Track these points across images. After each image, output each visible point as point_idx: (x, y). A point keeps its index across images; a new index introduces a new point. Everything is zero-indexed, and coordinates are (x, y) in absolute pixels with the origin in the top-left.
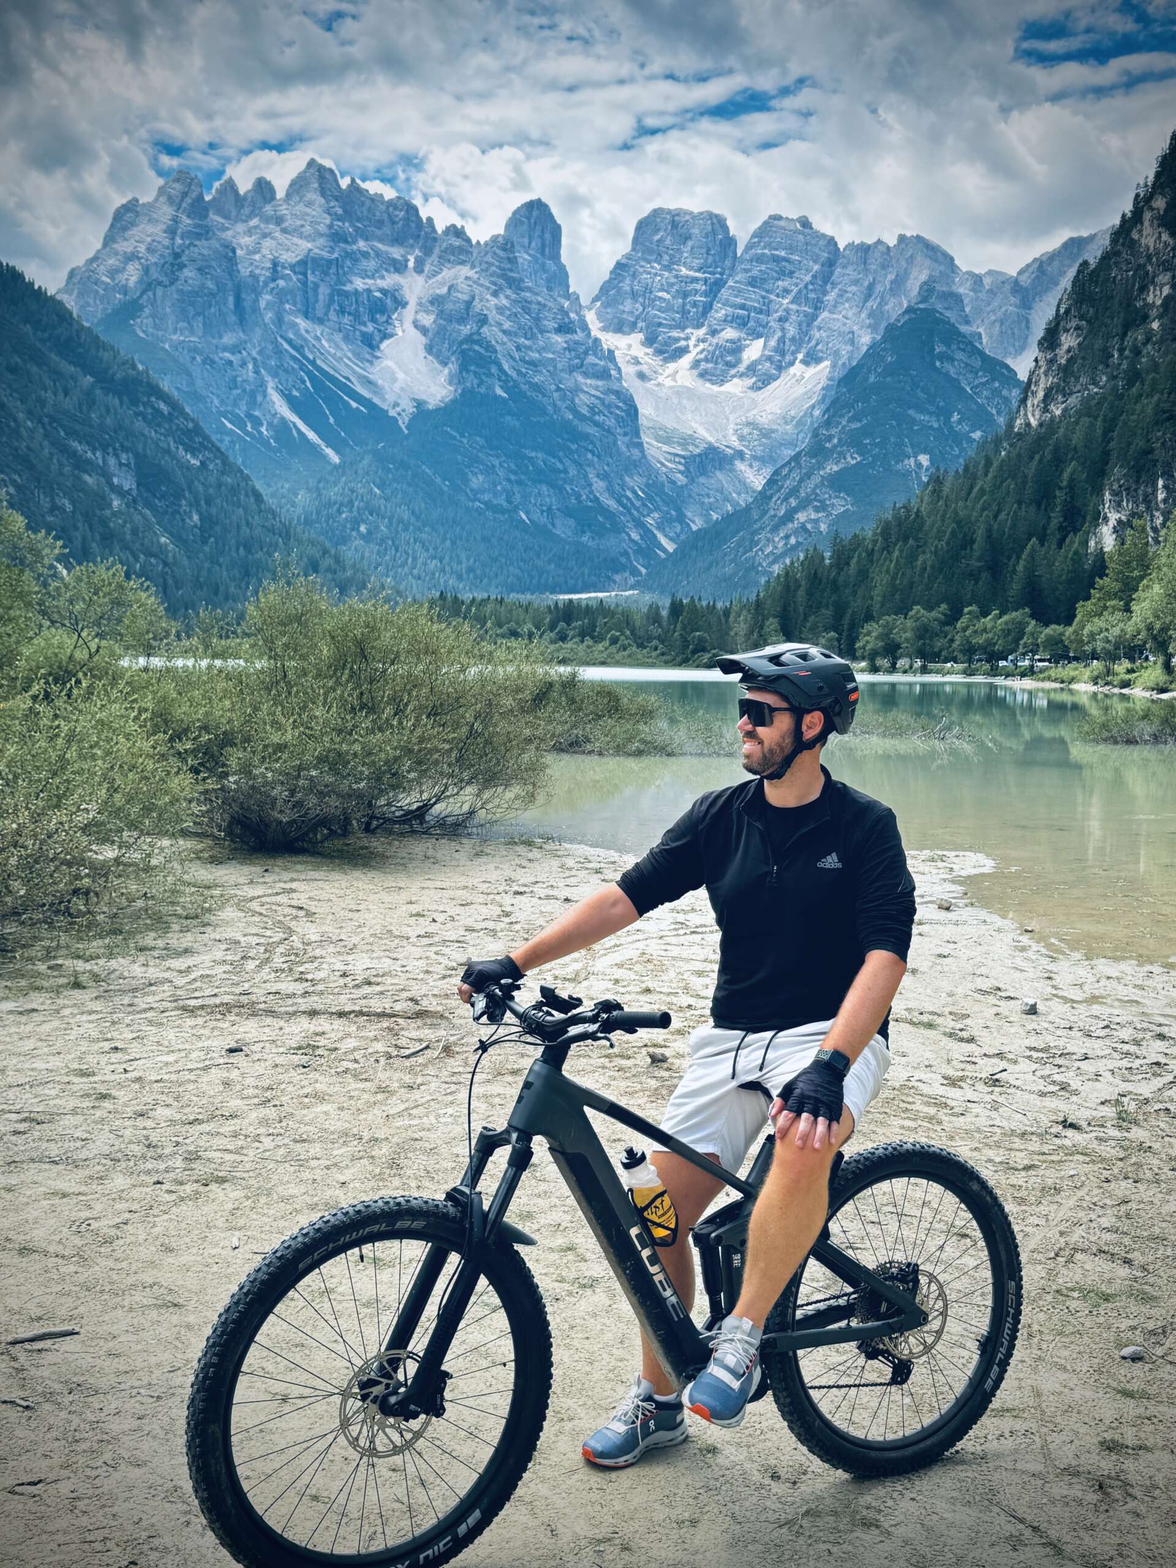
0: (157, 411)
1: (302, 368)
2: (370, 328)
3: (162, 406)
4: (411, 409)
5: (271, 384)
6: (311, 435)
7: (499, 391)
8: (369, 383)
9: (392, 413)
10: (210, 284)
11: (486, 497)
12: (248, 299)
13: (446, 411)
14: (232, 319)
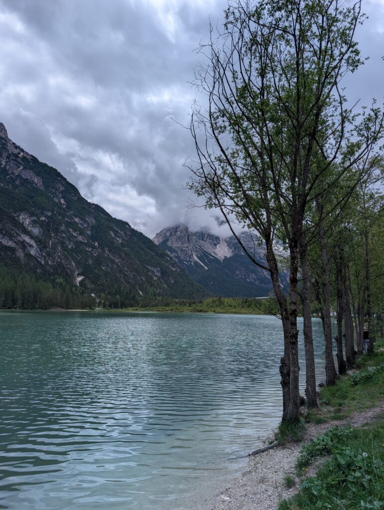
0: (167, 260)
1: (201, 251)
2: (215, 242)
3: (169, 259)
4: (223, 258)
5: (194, 254)
6: (202, 264)
7: (243, 254)
8: (215, 253)
9: (219, 259)
10: (183, 235)
11: (240, 276)
12: (190, 237)
13: (231, 258)
14: (187, 241)
